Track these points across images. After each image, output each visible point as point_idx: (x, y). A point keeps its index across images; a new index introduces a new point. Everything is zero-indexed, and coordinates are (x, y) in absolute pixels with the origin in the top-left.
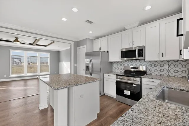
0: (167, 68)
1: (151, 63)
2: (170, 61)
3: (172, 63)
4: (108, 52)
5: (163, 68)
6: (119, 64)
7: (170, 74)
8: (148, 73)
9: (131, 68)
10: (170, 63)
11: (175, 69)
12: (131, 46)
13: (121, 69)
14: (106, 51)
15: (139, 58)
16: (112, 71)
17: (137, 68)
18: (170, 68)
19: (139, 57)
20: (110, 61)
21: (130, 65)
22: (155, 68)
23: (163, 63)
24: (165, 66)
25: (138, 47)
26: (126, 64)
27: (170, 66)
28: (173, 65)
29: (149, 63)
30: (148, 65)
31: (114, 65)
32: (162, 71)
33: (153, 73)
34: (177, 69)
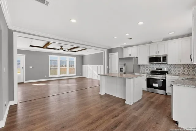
0: (183, 69)
1: (171, 66)
2: (184, 65)
3: (186, 66)
4: (137, 58)
5: (180, 69)
6: (146, 67)
7: (184, 73)
8: (169, 73)
9: (156, 69)
10: (184, 66)
11: (188, 69)
12: (157, 54)
13: (147, 70)
14: (136, 57)
15: (164, 63)
16: (139, 72)
17: (161, 69)
18: (184, 69)
19: (163, 61)
20: (138, 64)
21: (154, 67)
22: (174, 69)
23: (180, 66)
24: (181, 68)
25: (163, 55)
26: (152, 66)
27: (184, 68)
28: (186, 67)
29: (170, 66)
30: (169, 67)
31: (141, 68)
32: (179, 71)
33: (173, 72)
34: (189, 69)
